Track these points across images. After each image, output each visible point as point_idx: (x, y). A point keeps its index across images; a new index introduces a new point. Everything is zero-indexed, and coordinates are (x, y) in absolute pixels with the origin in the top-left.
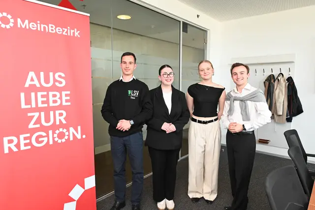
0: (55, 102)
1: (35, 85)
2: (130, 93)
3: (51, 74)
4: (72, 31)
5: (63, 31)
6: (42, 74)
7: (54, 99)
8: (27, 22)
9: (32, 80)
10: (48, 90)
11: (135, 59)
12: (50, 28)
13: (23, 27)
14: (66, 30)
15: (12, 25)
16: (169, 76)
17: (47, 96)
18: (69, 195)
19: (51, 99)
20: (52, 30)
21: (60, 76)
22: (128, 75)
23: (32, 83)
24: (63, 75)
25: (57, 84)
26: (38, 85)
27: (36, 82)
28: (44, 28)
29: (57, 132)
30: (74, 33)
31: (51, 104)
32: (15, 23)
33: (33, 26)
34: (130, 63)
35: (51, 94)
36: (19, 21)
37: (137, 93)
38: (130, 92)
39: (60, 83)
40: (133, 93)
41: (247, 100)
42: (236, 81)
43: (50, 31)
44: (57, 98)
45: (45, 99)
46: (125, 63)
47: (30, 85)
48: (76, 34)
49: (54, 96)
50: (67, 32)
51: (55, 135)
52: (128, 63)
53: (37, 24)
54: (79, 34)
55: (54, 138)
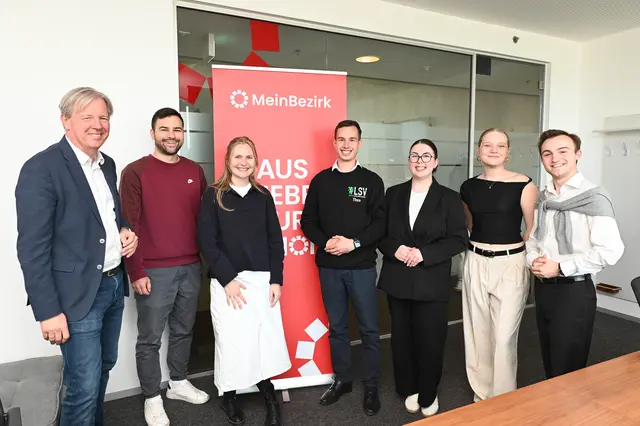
0: (292, 199)
1: (268, 176)
2: (351, 192)
3: (289, 161)
4: (320, 101)
5: (308, 102)
6: (278, 162)
7: (292, 195)
8: (262, 97)
9: (266, 170)
10: (284, 183)
11: (360, 132)
12: (291, 101)
13: (259, 103)
14: (311, 100)
15: (246, 103)
16: (420, 160)
17: (282, 191)
18: (306, 330)
19: (288, 195)
20: (293, 103)
21: (301, 165)
22: (348, 161)
23: (266, 173)
24: (304, 162)
25: (297, 175)
26: (272, 177)
27: (270, 173)
28: (284, 101)
29: (294, 240)
30: (322, 103)
31: (288, 202)
32: (250, 100)
33: (270, 101)
34: (352, 139)
35: (288, 188)
36: (254, 97)
37: (363, 192)
38: (351, 190)
39: (301, 173)
40: (357, 192)
41: (568, 210)
42: (550, 168)
43: (291, 105)
44: (295, 195)
45: (280, 195)
46: (343, 139)
47: (263, 176)
48: (326, 104)
49: (292, 191)
50: (313, 103)
51: (291, 244)
52: (347, 140)
53: (274, 97)
54: (330, 103)
55: (289, 248)
